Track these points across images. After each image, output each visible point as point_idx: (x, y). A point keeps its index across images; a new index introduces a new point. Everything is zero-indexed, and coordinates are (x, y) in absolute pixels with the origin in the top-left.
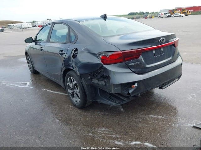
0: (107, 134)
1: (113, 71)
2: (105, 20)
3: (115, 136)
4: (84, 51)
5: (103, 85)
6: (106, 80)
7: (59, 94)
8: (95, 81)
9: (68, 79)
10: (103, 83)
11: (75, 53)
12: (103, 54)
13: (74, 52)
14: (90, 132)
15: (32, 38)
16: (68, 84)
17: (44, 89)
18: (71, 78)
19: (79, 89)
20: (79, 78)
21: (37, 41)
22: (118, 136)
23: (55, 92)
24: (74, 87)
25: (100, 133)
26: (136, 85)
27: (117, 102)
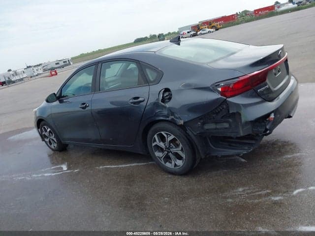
0: (250, 193)
1: (242, 104)
2: (179, 44)
3: (263, 192)
4: (183, 88)
5: (226, 128)
6: (230, 120)
7: (131, 166)
8: (210, 126)
9: (156, 136)
10: (226, 125)
11: (165, 95)
12: (222, 84)
13: (163, 94)
14: (226, 198)
15: (54, 94)
16: (153, 144)
17: (101, 167)
18: (162, 133)
19: (181, 145)
20: (179, 130)
21: (64, 97)
22: (268, 191)
23: (124, 166)
24: (170, 146)
25: (241, 195)
26: (272, 116)
27: (246, 148)
